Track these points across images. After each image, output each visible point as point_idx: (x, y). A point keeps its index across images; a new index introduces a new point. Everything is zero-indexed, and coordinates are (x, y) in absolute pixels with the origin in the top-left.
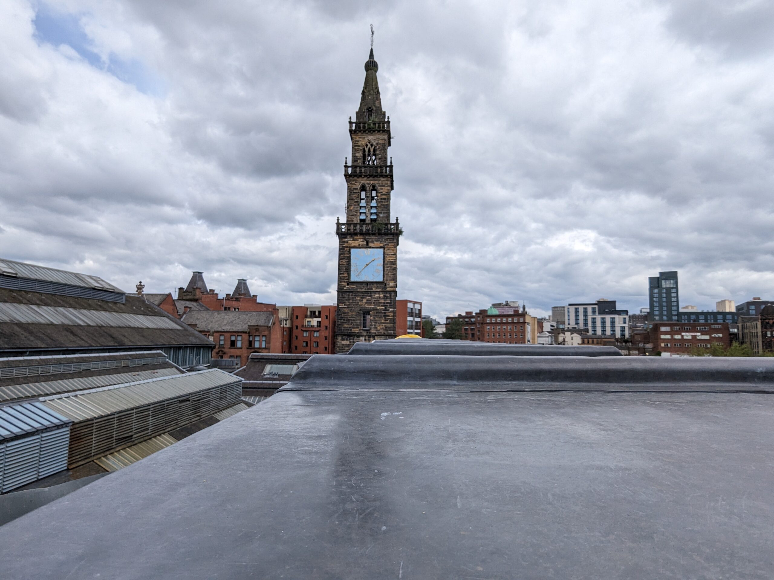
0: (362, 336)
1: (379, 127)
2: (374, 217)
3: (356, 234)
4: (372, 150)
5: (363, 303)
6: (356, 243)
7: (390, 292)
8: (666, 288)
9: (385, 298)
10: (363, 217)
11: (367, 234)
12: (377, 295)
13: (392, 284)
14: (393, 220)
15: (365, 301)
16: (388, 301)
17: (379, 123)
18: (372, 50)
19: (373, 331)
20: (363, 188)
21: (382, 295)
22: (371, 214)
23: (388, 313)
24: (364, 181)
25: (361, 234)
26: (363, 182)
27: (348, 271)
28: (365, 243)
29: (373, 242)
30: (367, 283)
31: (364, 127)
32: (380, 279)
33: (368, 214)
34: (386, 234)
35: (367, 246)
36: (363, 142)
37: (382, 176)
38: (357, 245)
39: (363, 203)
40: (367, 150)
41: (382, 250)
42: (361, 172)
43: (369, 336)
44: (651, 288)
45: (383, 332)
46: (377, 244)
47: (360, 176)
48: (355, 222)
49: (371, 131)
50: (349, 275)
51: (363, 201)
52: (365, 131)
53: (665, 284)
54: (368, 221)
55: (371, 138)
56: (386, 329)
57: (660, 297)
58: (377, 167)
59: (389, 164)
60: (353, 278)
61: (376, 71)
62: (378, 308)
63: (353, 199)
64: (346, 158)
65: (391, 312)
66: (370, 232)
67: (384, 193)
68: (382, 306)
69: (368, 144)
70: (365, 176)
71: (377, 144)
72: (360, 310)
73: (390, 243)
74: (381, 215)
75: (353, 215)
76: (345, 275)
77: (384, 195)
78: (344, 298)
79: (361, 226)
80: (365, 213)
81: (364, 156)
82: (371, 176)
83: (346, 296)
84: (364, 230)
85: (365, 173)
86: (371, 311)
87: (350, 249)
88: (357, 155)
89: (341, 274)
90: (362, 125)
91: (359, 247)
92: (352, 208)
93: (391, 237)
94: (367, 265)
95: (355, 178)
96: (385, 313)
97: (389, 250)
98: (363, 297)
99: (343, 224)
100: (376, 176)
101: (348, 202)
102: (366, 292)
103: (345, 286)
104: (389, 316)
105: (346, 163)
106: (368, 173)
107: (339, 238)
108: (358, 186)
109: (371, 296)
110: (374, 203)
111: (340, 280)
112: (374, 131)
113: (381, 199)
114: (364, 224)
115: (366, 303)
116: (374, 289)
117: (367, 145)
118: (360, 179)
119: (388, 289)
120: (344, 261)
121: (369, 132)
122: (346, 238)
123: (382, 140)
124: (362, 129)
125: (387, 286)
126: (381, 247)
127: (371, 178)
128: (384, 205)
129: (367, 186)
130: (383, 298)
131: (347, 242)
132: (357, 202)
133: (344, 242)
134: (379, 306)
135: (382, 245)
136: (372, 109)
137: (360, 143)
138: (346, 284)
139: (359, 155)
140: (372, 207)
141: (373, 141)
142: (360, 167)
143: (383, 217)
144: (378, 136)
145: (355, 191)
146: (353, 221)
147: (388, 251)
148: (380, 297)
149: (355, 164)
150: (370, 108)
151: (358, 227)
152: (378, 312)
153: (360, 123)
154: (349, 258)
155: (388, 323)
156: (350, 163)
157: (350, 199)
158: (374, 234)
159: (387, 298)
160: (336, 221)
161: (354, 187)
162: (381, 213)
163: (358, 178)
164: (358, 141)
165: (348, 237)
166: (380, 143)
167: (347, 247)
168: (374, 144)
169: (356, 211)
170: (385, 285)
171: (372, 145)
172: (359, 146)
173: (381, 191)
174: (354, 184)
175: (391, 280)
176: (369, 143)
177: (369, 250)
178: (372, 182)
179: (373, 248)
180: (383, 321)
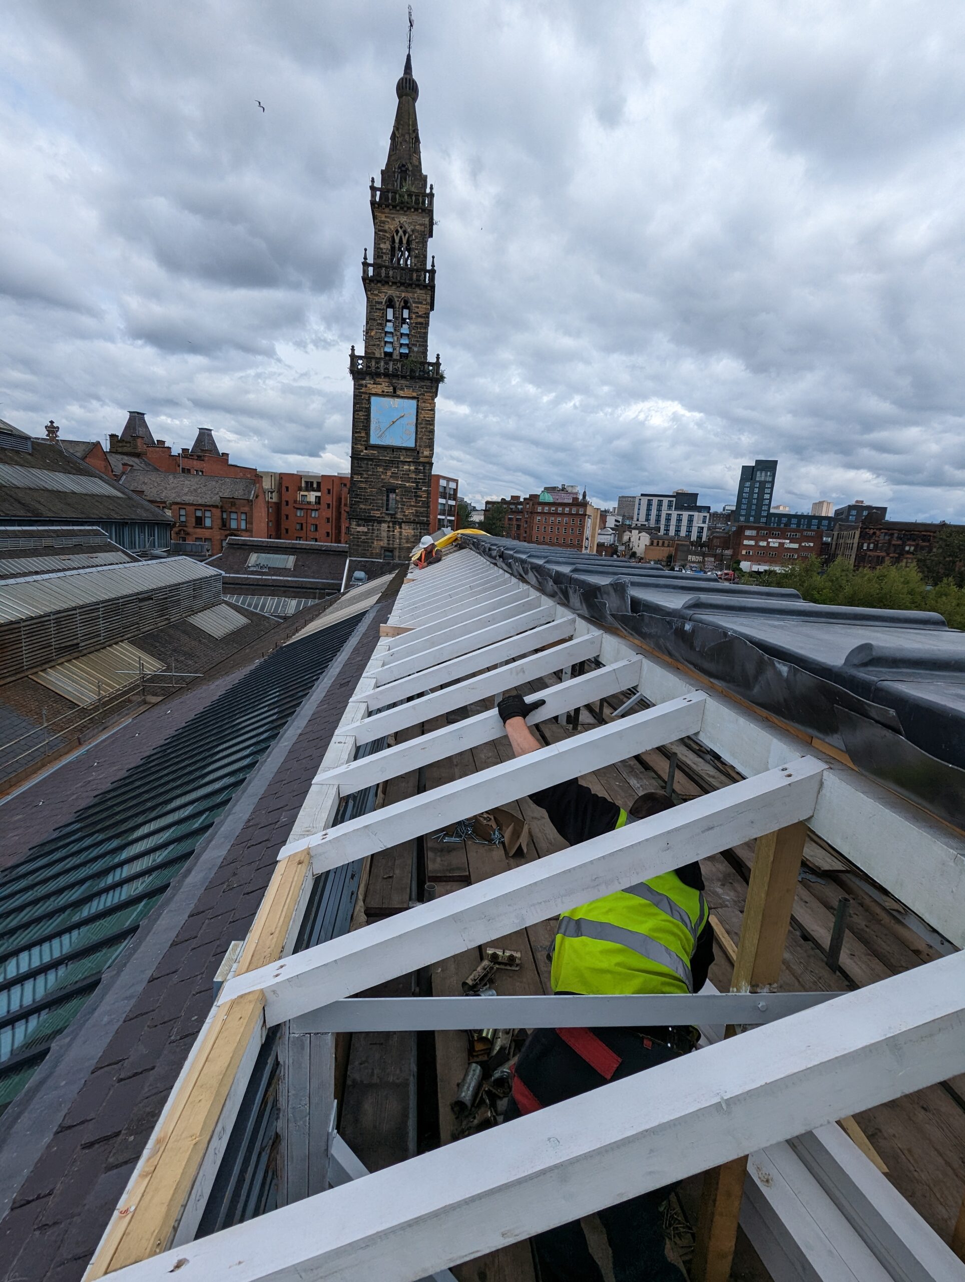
0: (385, 522)
1: (417, 202)
2: (405, 350)
3: (378, 375)
4: (405, 241)
5: (387, 477)
6: (377, 389)
7: (424, 464)
8: (760, 482)
9: (417, 471)
10: (388, 349)
11: (395, 375)
12: (406, 467)
13: (426, 453)
14: (431, 358)
15: (389, 473)
16: (421, 476)
17: (417, 195)
18: (409, 57)
19: (399, 516)
20: (390, 303)
21: (412, 468)
22: (401, 345)
23: (420, 493)
24: (392, 292)
25: (386, 375)
26: (390, 292)
27: (367, 428)
28: (391, 389)
29: (402, 389)
30: (393, 449)
31: (394, 199)
32: (411, 444)
33: (397, 345)
34: (422, 379)
35: (394, 395)
36: (391, 226)
37: (418, 286)
38: (379, 392)
39: (389, 327)
40: (397, 240)
41: (414, 402)
42: (387, 276)
43: (394, 523)
44: (743, 480)
45: (412, 518)
46: (407, 392)
47: (386, 283)
48: (377, 355)
49: (403, 207)
50: (368, 434)
51: (390, 324)
52: (394, 207)
53: (760, 476)
54: (396, 356)
55: (403, 219)
56: (417, 514)
57: (751, 492)
58: (411, 270)
59: (429, 267)
60: (374, 440)
61: (415, 99)
62: (407, 484)
63: (374, 320)
64: (366, 250)
65: (425, 491)
66: (399, 373)
67: (420, 313)
68: (412, 482)
69: (399, 229)
70: (394, 283)
71: (413, 231)
72: (383, 487)
73: (426, 392)
74: (416, 349)
75: (375, 345)
76: (363, 435)
77: (420, 317)
78: (361, 467)
79: (387, 363)
80: (391, 343)
81: (393, 249)
82: (402, 284)
83: (363, 465)
84: (391, 369)
85: (393, 277)
86: (398, 488)
87: (369, 397)
88: (382, 246)
89: (357, 432)
90: (390, 195)
91: (383, 395)
92: (373, 334)
93: (428, 383)
94: (394, 422)
95: (379, 285)
96: (416, 492)
97: (424, 402)
98: (387, 468)
99: (360, 357)
100: (410, 285)
101: (367, 323)
102: (391, 462)
103: (362, 451)
104: (421, 497)
105: (365, 258)
106: (399, 279)
107: (354, 378)
108: (383, 298)
109: (398, 467)
110: (405, 329)
111: (355, 441)
112: (409, 208)
113: (416, 323)
114: (390, 360)
115: (391, 477)
116: (402, 458)
117: (397, 232)
118: (386, 287)
119: (422, 460)
120: (361, 413)
121: (402, 208)
122: (364, 379)
123: (420, 225)
124: (390, 201)
125: (420, 455)
126: (413, 398)
127: (402, 288)
128: (419, 333)
129: (396, 299)
130: (414, 472)
131: (366, 386)
132: (381, 324)
133: (362, 385)
134: (408, 482)
135: (415, 394)
136: (407, 169)
137: (386, 227)
138: (363, 447)
139: (386, 246)
140: (402, 334)
141: (407, 226)
142: (386, 267)
143: (418, 352)
144: (415, 217)
145: (378, 307)
146: (374, 353)
147: (423, 405)
148: (410, 471)
149: (379, 261)
150: (403, 166)
151: (382, 364)
152: (407, 490)
153: (388, 192)
154: (368, 410)
155: (419, 507)
156: (370, 260)
157: (370, 319)
158: (404, 377)
159: (420, 472)
160: (350, 352)
161: (377, 298)
162: (415, 345)
163: (383, 285)
164: (384, 222)
165: (368, 378)
166: (418, 231)
167: (365, 393)
168: (409, 230)
169: (379, 339)
170: (418, 452)
171: (405, 232)
172: (385, 231)
173: (417, 310)
174: (377, 295)
175: (426, 447)
176: (401, 227)
177: (398, 401)
178: (403, 295)
179: (402, 397)
180: (412, 504)
